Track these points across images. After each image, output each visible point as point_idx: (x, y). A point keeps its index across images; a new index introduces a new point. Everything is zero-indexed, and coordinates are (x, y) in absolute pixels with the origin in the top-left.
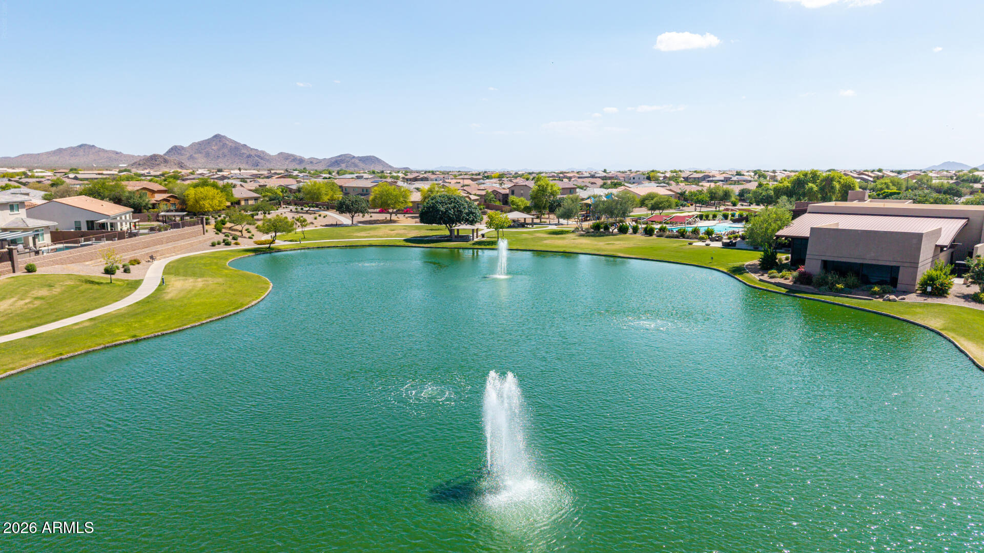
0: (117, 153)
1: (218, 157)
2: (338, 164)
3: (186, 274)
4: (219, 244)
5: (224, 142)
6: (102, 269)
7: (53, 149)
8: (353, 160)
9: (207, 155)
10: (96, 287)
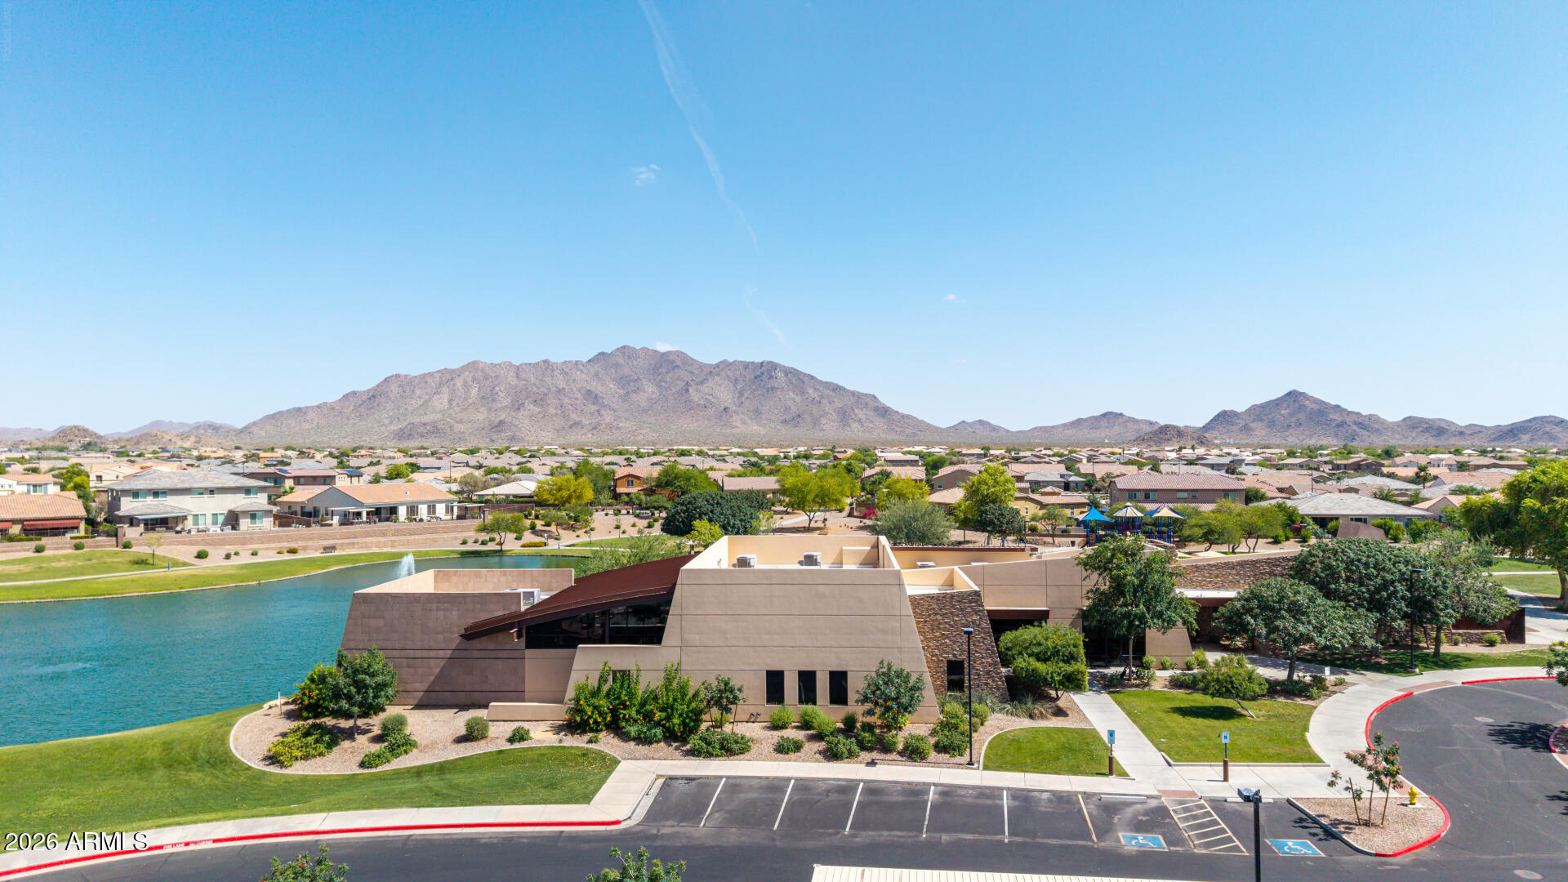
1: (1289, 426)
5: (1302, 403)
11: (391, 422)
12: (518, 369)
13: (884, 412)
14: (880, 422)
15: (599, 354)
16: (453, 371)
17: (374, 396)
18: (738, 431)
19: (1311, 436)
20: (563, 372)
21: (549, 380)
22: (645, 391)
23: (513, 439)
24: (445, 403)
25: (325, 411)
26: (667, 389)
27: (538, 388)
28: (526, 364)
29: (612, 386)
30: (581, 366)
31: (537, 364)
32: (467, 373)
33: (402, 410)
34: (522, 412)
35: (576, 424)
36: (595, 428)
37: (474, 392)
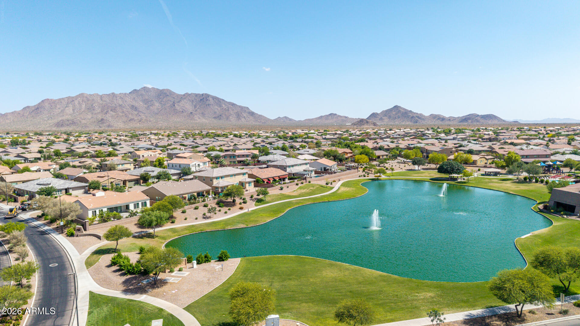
0: (346, 117)
1: (395, 118)
2: (467, 120)
3: (346, 186)
4: (362, 176)
5: (399, 110)
6: (325, 183)
7: (319, 116)
8: (476, 118)
9: (390, 117)
10: (323, 188)
11: (48, 119)
12: (101, 97)
13: (252, 114)
14: (251, 118)
15: (134, 90)
16: (73, 97)
17: (38, 108)
18: (198, 121)
19: (403, 122)
20: (121, 98)
21: (115, 101)
22: (155, 105)
23: (109, 126)
24: (71, 111)
25: (16, 115)
26: (164, 104)
27: (112, 105)
28: (104, 94)
29: (141, 103)
30: (127, 95)
31: (109, 94)
32: (79, 98)
33: (52, 114)
34: (108, 115)
35: (131, 120)
36: (140, 121)
37: (84, 106)
